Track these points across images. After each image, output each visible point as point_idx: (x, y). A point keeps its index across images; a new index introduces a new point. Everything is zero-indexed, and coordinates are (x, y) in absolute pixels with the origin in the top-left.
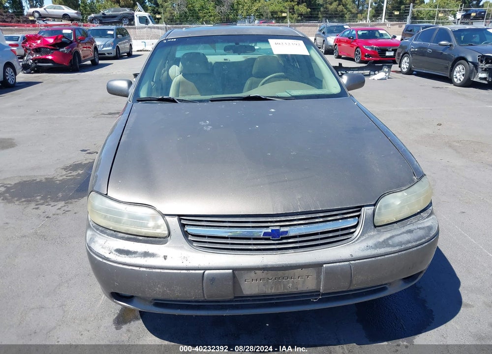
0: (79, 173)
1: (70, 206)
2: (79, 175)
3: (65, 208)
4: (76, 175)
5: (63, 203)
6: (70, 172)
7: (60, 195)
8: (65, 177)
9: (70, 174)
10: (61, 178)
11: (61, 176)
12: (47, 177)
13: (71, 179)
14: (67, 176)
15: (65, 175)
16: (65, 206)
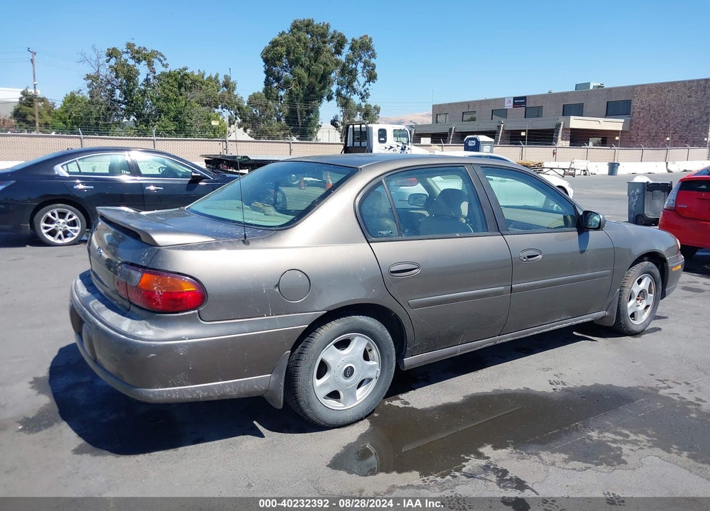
0: (601, 432)
1: (653, 385)
2: (602, 429)
3: (661, 385)
4: (607, 431)
5: (662, 392)
6: (614, 445)
7: (659, 405)
8: (632, 437)
9: (619, 438)
10: (642, 437)
11: (635, 442)
12: (665, 455)
13: (625, 426)
14: (628, 436)
15: (629, 442)
16: (660, 388)
